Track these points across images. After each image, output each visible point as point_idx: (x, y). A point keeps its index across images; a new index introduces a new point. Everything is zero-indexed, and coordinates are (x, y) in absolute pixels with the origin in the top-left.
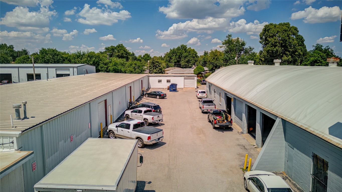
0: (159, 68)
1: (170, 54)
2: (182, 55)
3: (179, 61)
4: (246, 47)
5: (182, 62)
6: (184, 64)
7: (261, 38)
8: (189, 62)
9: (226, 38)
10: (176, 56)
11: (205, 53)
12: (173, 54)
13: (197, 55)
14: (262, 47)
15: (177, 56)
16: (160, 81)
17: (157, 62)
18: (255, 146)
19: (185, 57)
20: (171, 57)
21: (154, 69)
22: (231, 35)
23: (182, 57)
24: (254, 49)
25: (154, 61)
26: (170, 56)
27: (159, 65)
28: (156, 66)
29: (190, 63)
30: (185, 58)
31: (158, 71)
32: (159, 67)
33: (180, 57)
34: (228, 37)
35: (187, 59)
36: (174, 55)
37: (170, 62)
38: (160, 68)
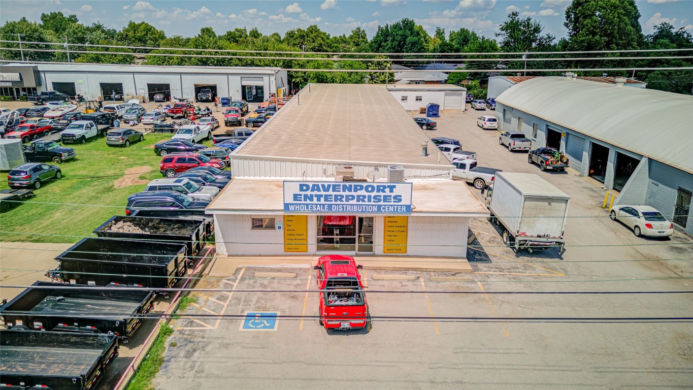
2: (405, 40)
4: (542, 34)
7: (568, 17)
9: (508, 19)
10: (392, 41)
11: (437, 32)
12: (385, 38)
13: (427, 37)
14: (568, 34)
16: (404, 99)
18: (604, 189)
19: (412, 44)
22: (517, 13)
24: (554, 39)
26: (379, 41)
30: (411, 46)
33: (402, 43)
34: (512, 18)
35: (415, 50)
36: (388, 39)
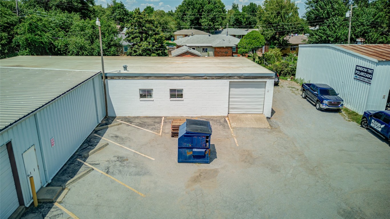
0: (155, 39)
1: (182, 6)
2: (203, 8)
3: (197, 19)
5: (203, 21)
6: (206, 23)
8: (215, 20)
10: (193, 9)
11: (233, 6)
12: (187, 7)
13: (225, 8)
15: (195, 10)
16: (146, 94)
17: (151, 22)
19: (209, 10)
20: (185, 11)
21: (141, 40)
23: (203, 11)
25: (141, 20)
26: (183, 10)
27: (154, 31)
28: (146, 33)
29: (217, 22)
30: (208, 13)
31: (153, 46)
32: (156, 34)
33: (201, 11)
35: (211, 16)
36: (189, 7)
37: (183, 20)
38: (157, 37)
